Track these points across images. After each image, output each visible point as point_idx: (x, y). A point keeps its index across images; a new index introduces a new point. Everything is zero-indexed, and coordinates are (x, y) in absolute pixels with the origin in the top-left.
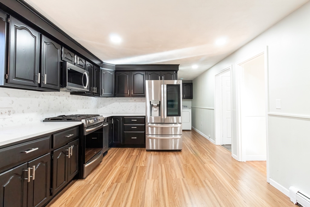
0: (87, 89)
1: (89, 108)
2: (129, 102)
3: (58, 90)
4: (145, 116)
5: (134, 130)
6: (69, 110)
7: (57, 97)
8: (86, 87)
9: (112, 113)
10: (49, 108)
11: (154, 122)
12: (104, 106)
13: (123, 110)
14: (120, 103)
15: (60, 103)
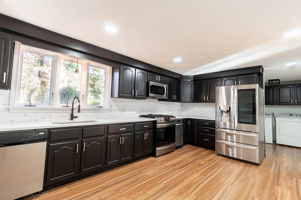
0: (166, 97)
1: (173, 111)
2: (208, 107)
3: (145, 99)
4: (215, 121)
5: (206, 132)
6: (157, 111)
7: (149, 103)
8: (164, 96)
9: (193, 116)
10: (143, 109)
11: (223, 127)
12: (187, 110)
13: (202, 114)
14: (200, 108)
15: (151, 106)
